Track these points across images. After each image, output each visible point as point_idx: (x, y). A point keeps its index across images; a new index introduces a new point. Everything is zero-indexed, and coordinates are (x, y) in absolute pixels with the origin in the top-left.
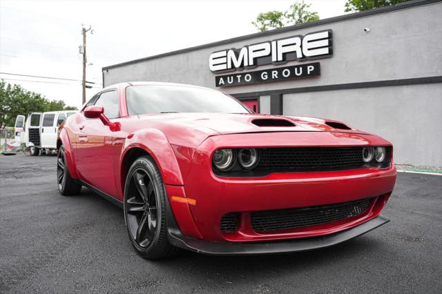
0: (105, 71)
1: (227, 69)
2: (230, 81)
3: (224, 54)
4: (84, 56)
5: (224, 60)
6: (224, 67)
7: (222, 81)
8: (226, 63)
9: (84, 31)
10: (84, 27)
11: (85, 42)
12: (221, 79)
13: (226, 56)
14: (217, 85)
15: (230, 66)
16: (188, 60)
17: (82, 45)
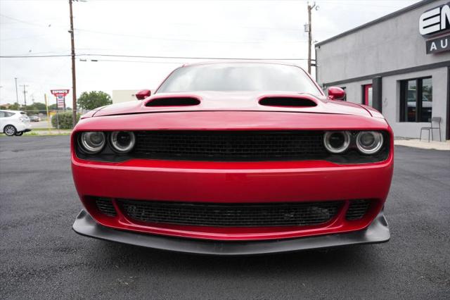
0: (317, 48)
1: (441, 30)
2: (444, 45)
3: (437, 11)
4: (310, 34)
5: (437, 19)
6: (437, 28)
7: (434, 47)
8: (440, 23)
9: (310, 8)
10: (309, 4)
11: (310, 20)
12: (433, 43)
13: (440, 14)
14: (428, 51)
15: (444, 26)
16: (397, 25)
17: (308, 23)
